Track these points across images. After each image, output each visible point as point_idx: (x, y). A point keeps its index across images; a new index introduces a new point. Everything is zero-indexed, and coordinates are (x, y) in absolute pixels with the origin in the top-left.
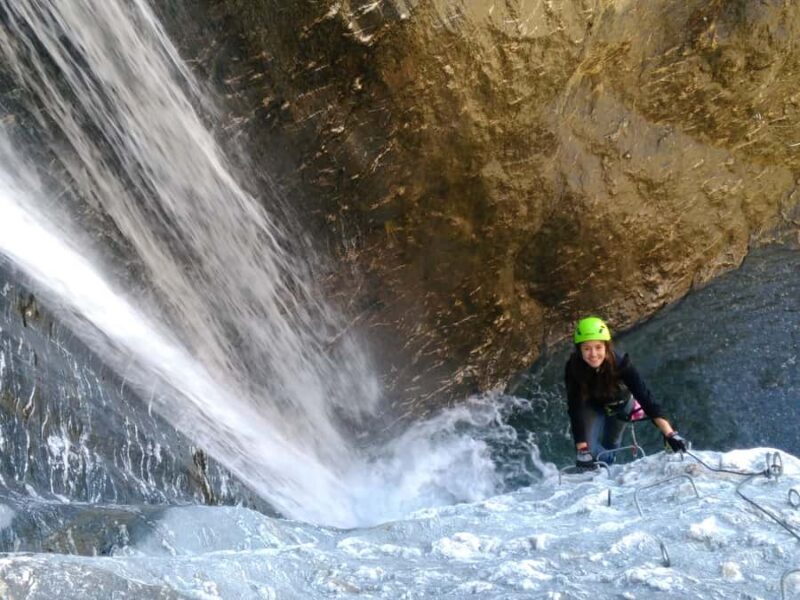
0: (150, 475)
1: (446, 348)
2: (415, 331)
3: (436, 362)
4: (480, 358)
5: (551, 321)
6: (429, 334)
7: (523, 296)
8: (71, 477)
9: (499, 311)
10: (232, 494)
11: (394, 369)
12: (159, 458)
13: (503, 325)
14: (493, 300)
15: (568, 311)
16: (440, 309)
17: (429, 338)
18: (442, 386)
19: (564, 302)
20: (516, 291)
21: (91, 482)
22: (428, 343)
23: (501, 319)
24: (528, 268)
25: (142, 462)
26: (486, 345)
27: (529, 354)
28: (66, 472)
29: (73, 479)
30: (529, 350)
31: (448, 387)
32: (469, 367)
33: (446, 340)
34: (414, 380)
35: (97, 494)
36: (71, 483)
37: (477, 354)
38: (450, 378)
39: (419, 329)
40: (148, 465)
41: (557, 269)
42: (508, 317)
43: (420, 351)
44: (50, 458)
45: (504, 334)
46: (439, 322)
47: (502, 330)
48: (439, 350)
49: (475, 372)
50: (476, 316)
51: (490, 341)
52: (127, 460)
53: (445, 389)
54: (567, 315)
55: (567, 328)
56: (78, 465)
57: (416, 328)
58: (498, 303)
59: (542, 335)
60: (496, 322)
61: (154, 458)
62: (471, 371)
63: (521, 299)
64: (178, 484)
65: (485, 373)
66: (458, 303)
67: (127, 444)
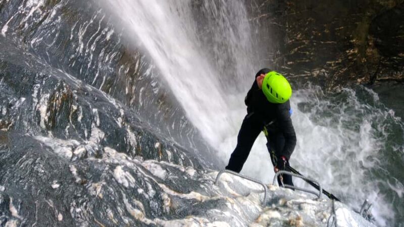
0: (94, 43)
1: (312, 54)
2: (296, 36)
3: (304, 59)
4: (331, 68)
5: (384, 66)
6: (304, 41)
7: (370, 44)
8: (29, 21)
9: (352, 46)
10: (152, 77)
11: (278, 52)
12: (108, 37)
13: (351, 55)
14: (349, 38)
15: (396, 64)
16: (315, 30)
17: (304, 44)
18: (304, 73)
19: (395, 58)
20: (367, 39)
21: (41, 30)
22: (302, 46)
23: (351, 51)
24: (379, 29)
25: (94, 35)
26: (337, 62)
27: (363, 78)
28: (27, 17)
29: (29, 23)
30: (364, 76)
31: (307, 76)
32: (323, 70)
33: (313, 49)
34: (289, 63)
35: (40, 37)
36: (26, 25)
37: (330, 65)
38: (310, 71)
39: (299, 36)
40: (98, 38)
41: (397, 37)
42: (356, 51)
43: (296, 49)
44: (22, 6)
45: (351, 60)
46: (312, 37)
47: (350, 58)
48: (308, 53)
49: (326, 74)
50: (336, 43)
51: (340, 61)
52: (83, 29)
53: (305, 77)
54: (395, 66)
55: (392, 74)
56: (39, 17)
57: (298, 35)
58: (352, 41)
59: (375, 71)
60: (348, 51)
61: (104, 36)
62: (324, 73)
63: (368, 44)
64: (113, 56)
65: (332, 77)
66: (326, 31)
67: (89, 21)
